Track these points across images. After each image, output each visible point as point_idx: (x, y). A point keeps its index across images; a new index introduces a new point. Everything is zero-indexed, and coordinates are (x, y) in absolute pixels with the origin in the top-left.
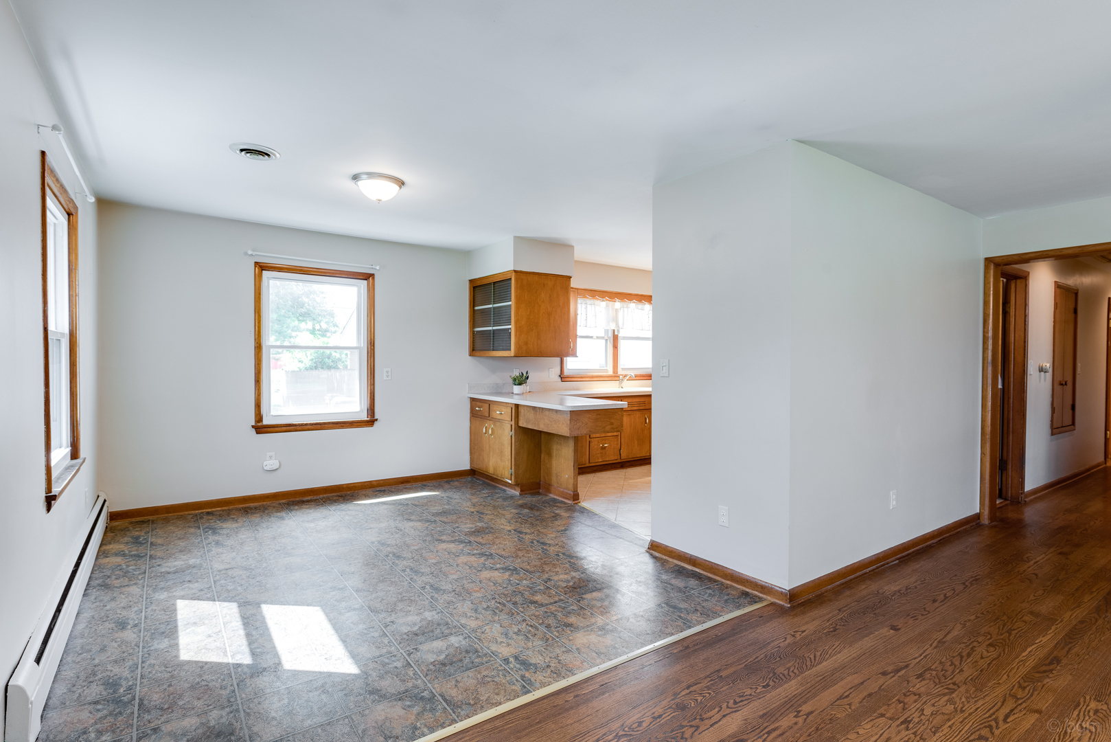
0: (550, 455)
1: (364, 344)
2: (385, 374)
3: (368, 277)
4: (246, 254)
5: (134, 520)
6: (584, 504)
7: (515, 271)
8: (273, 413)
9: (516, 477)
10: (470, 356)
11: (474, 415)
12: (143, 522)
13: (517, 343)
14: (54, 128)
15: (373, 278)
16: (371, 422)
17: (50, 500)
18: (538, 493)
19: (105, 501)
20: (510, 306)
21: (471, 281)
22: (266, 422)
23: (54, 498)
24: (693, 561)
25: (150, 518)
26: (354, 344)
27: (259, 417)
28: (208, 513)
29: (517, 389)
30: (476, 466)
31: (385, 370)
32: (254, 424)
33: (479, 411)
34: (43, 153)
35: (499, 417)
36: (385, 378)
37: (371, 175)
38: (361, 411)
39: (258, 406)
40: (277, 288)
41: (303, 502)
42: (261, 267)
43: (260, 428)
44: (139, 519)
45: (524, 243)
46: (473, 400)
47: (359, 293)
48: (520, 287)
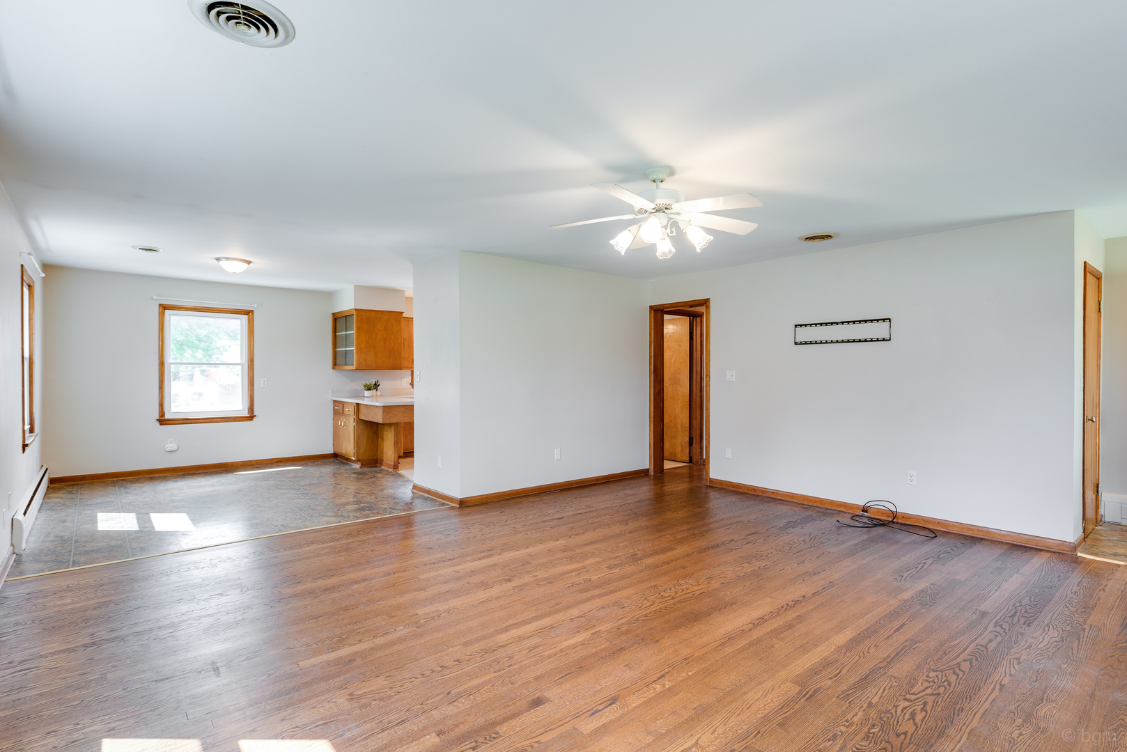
0: (382, 439)
1: (245, 361)
2: (262, 383)
3: (248, 313)
4: (152, 298)
5: (67, 483)
6: (401, 472)
7: (356, 309)
8: (173, 410)
9: (357, 455)
10: (333, 369)
11: (336, 412)
12: (74, 485)
13: (358, 360)
14: (29, 254)
15: (253, 313)
16: (251, 417)
17: (25, 446)
18: (376, 467)
19: (47, 469)
20: (353, 333)
21: (333, 314)
22: (167, 417)
23: (27, 445)
24: (428, 492)
25: (80, 482)
26: (239, 361)
27: (162, 414)
28: (123, 480)
29: (367, 393)
30: (339, 451)
31: (262, 380)
32: (158, 418)
33: (338, 409)
34: (22, 265)
35: (348, 413)
36: (262, 386)
37: (227, 259)
38: (243, 409)
39: (161, 405)
40: (175, 321)
41: (196, 474)
42: (164, 307)
43: (163, 421)
44: (71, 483)
45: (360, 289)
46: (335, 401)
47: (241, 323)
48: (360, 321)
